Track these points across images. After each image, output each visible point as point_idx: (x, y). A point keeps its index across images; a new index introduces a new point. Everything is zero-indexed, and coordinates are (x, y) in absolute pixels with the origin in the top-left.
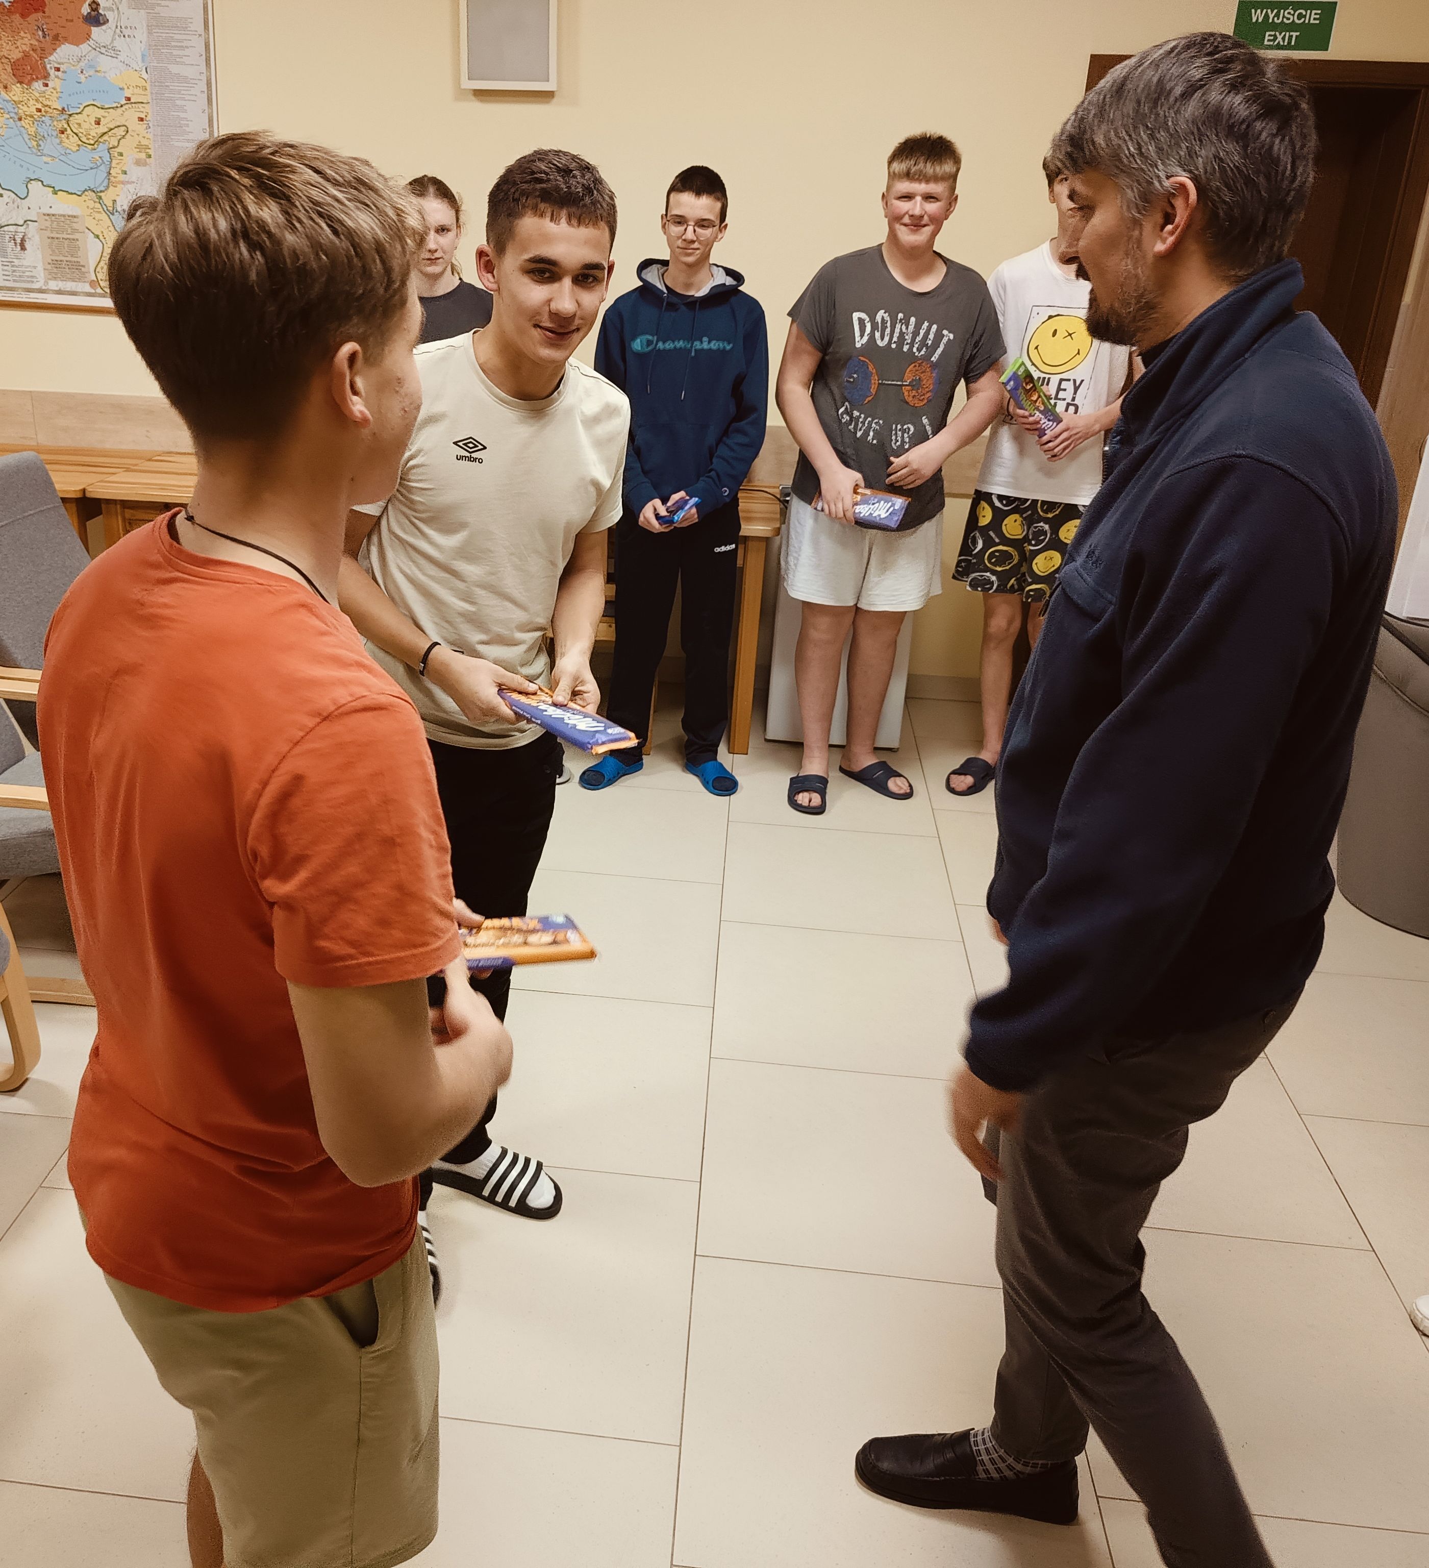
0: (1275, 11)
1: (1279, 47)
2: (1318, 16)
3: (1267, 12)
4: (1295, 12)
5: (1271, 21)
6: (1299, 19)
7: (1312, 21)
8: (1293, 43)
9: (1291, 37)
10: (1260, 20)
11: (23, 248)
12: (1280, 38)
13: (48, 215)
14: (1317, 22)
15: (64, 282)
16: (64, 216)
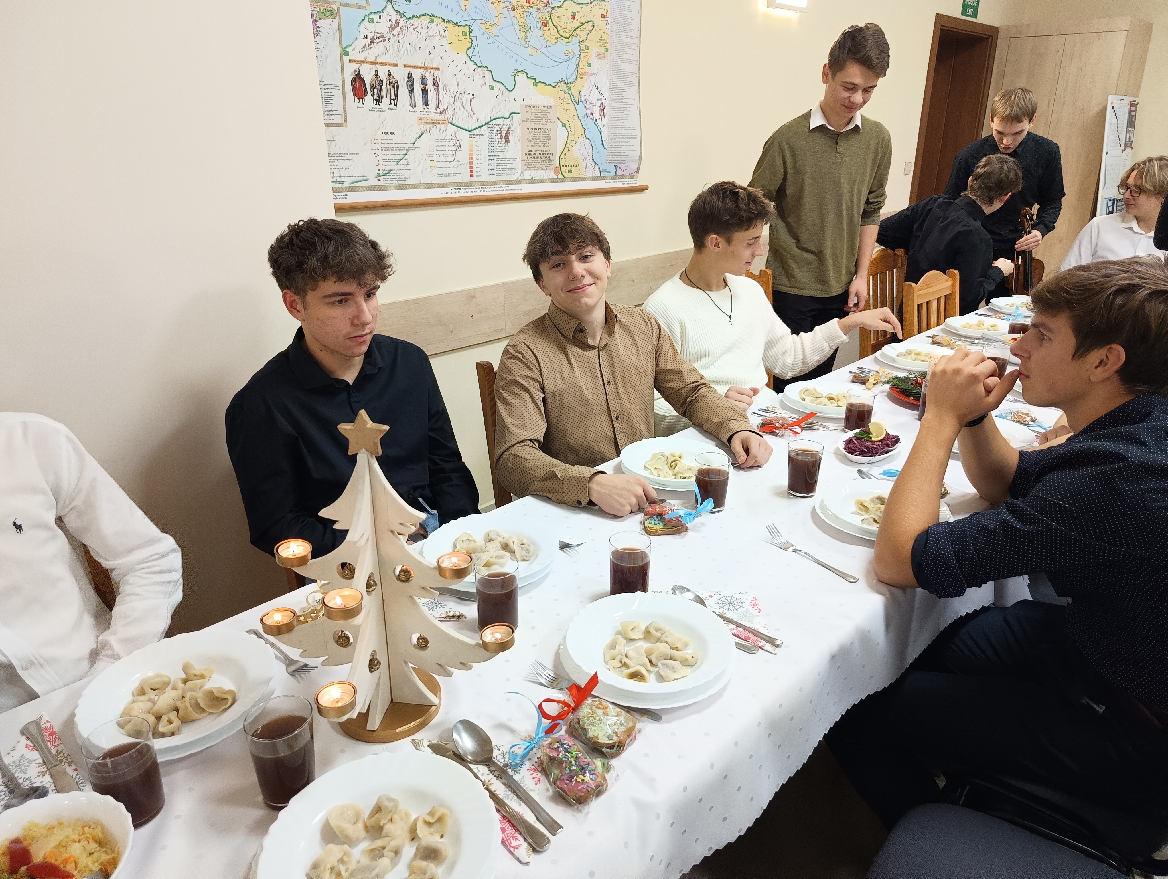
5: (968, 3)
8: (971, 14)
9: (971, 11)
11: (507, 141)
13: (530, 107)
14: (976, 5)
15: (536, 171)
16: (541, 107)
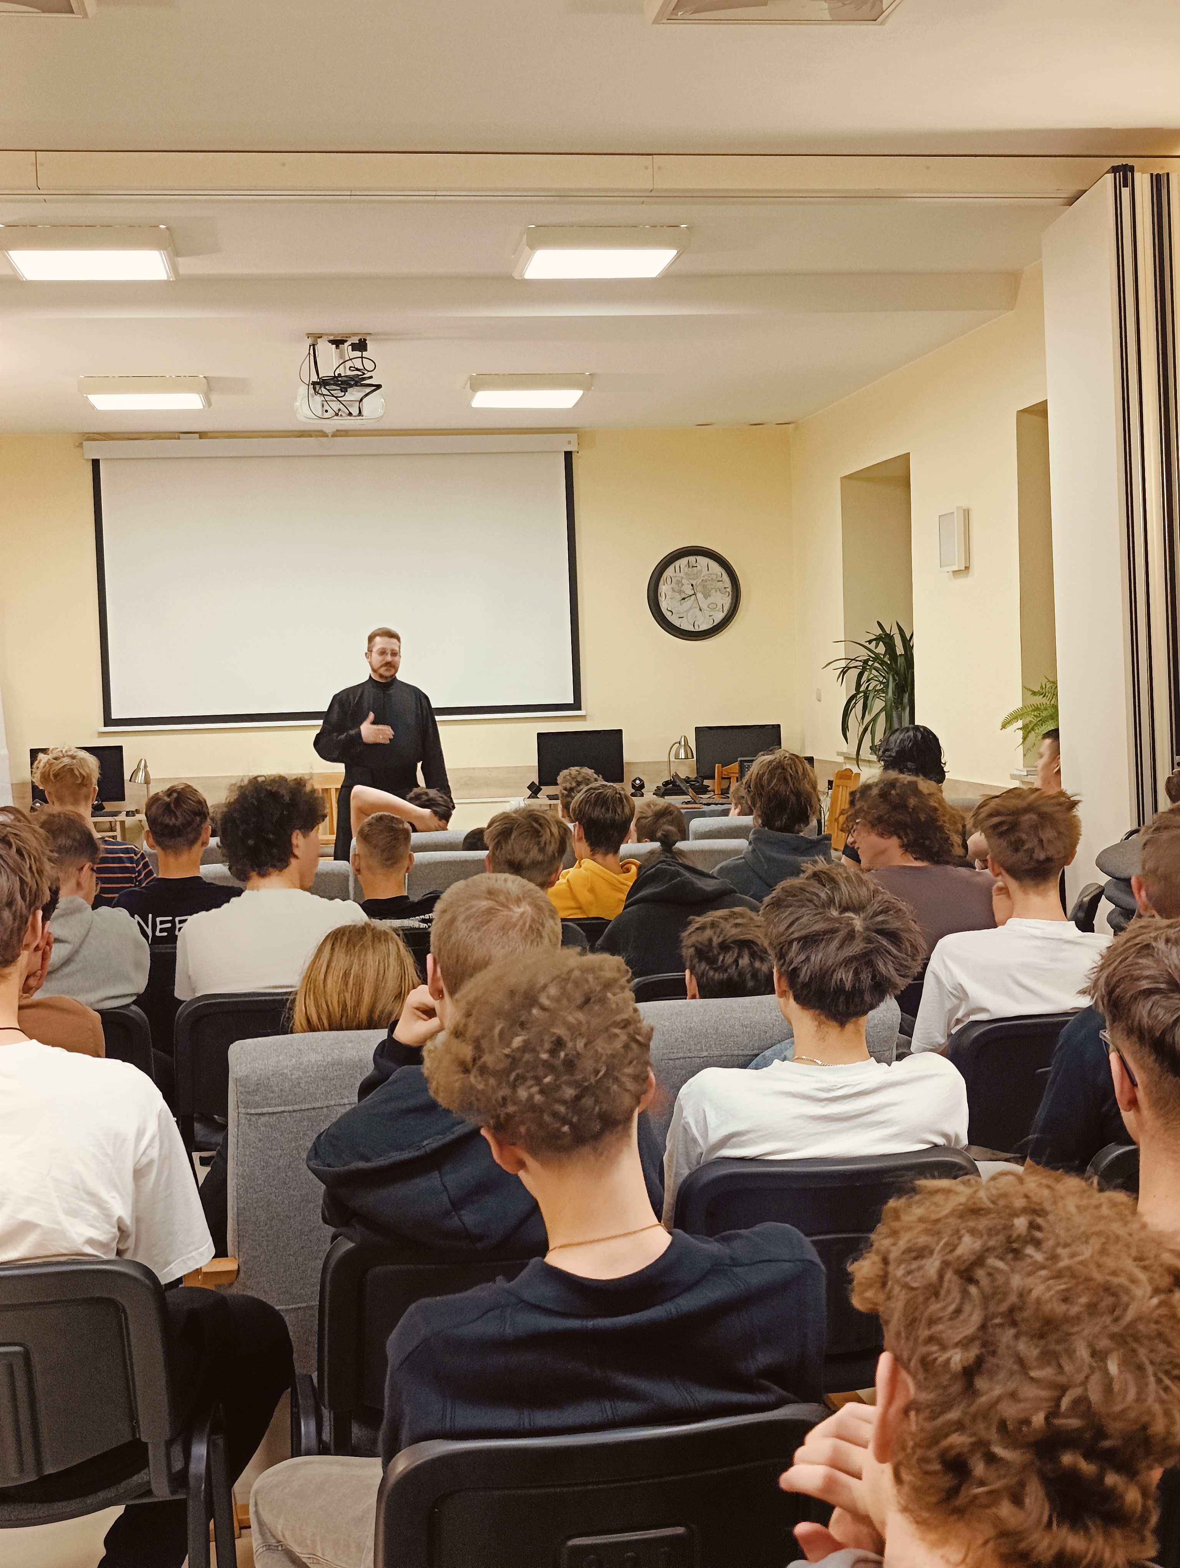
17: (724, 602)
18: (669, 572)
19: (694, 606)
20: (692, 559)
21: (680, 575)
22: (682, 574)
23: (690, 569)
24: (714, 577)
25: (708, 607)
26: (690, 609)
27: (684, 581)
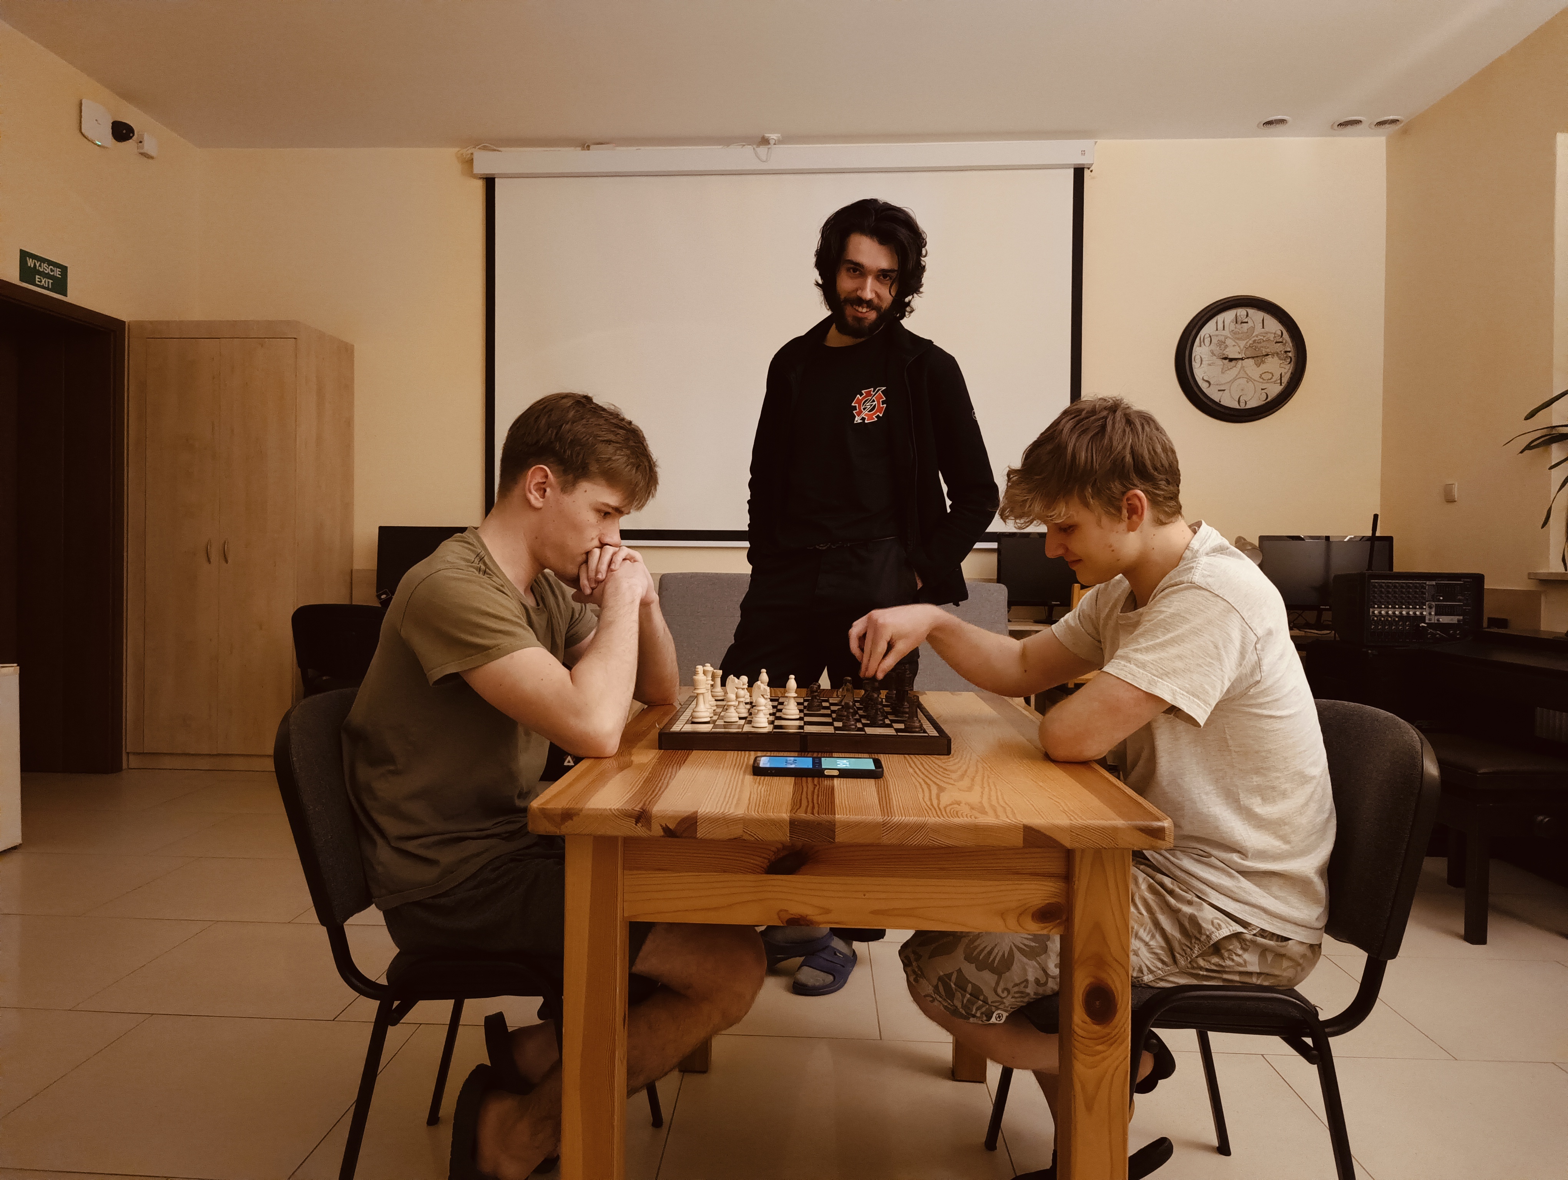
0: (39, 263)
1: (43, 287)
2: (60, 273)
3: (35, 263)
4: (49, 266)
5: (37, 268)
6: (52, 272)
7: (58, 276)
8: (50, 287)
9: (48, 282)
10: (32, 266)
12: (43, 281)
14: (60, 276)
17: (1283, 371)
18: (1209, 329)
19: (1241, 375)
20: (1241, 312)
21: (1224, 333)
22: (1226, 332)
23: (1238, 326)
24: (1272, 337)
25: (1260, 377)
26: (1235, 379)
27: (1229, 342)
